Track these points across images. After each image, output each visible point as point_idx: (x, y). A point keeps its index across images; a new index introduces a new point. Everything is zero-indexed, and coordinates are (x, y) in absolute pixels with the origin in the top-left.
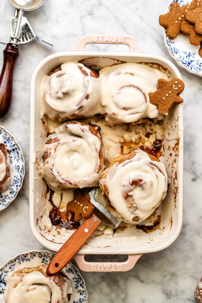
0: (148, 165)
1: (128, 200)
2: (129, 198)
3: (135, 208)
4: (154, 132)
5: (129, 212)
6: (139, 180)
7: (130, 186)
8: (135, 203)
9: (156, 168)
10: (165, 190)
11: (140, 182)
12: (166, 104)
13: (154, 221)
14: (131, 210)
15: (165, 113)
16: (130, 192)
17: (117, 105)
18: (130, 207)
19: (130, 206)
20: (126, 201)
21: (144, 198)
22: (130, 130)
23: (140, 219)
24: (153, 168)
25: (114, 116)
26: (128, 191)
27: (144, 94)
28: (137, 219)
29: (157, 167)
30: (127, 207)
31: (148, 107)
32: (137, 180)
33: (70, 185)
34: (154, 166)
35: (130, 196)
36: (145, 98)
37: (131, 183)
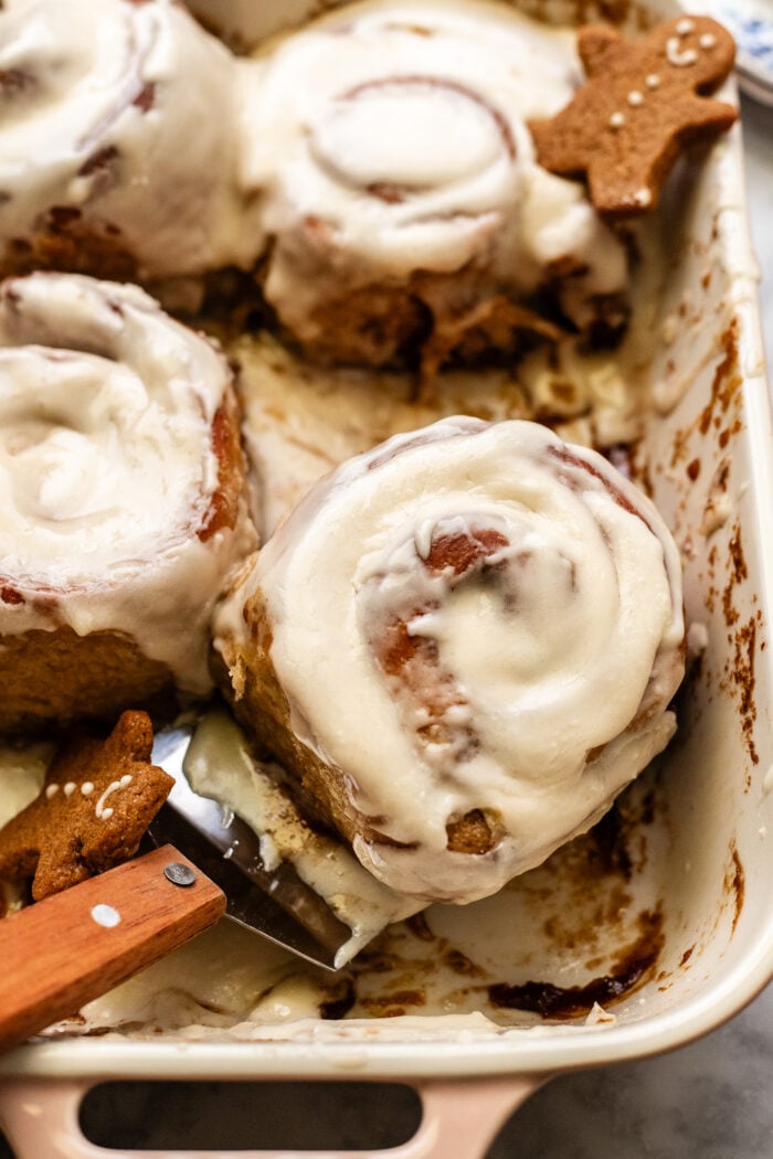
0: (540, 462)
1: (405, 679)
2: (415, 665)
3: (461, 741)
4: (579, 405)
5: (422, 765)
6: (478, 536)
7: (420, 573)
8: (461, 703)
9: (595, 481)
10: (666, 627)
11: (484, 549)
12: (633, 149)
13: (615, 955)
14: (434, 749)
15: (631, 195)
16: (420, 613)
17: (331, 170)
18: (424, 730)
19: (422, 715)
20: (394, 680)
21: (526, 674)
22: (427, 393)
23: (503, 833)
24: (575, 485)
25: (313, 237)
26: (406, 605)
27: (499, 119)
28: (476, 831)
29: (599, 476)
30: (403, 726)
31: (522, 191)
32: (466, 531)
33: (9, 606)
34: (582, 473)
35: (423, 647)
36: (506, 133)
37: (425, 549)
